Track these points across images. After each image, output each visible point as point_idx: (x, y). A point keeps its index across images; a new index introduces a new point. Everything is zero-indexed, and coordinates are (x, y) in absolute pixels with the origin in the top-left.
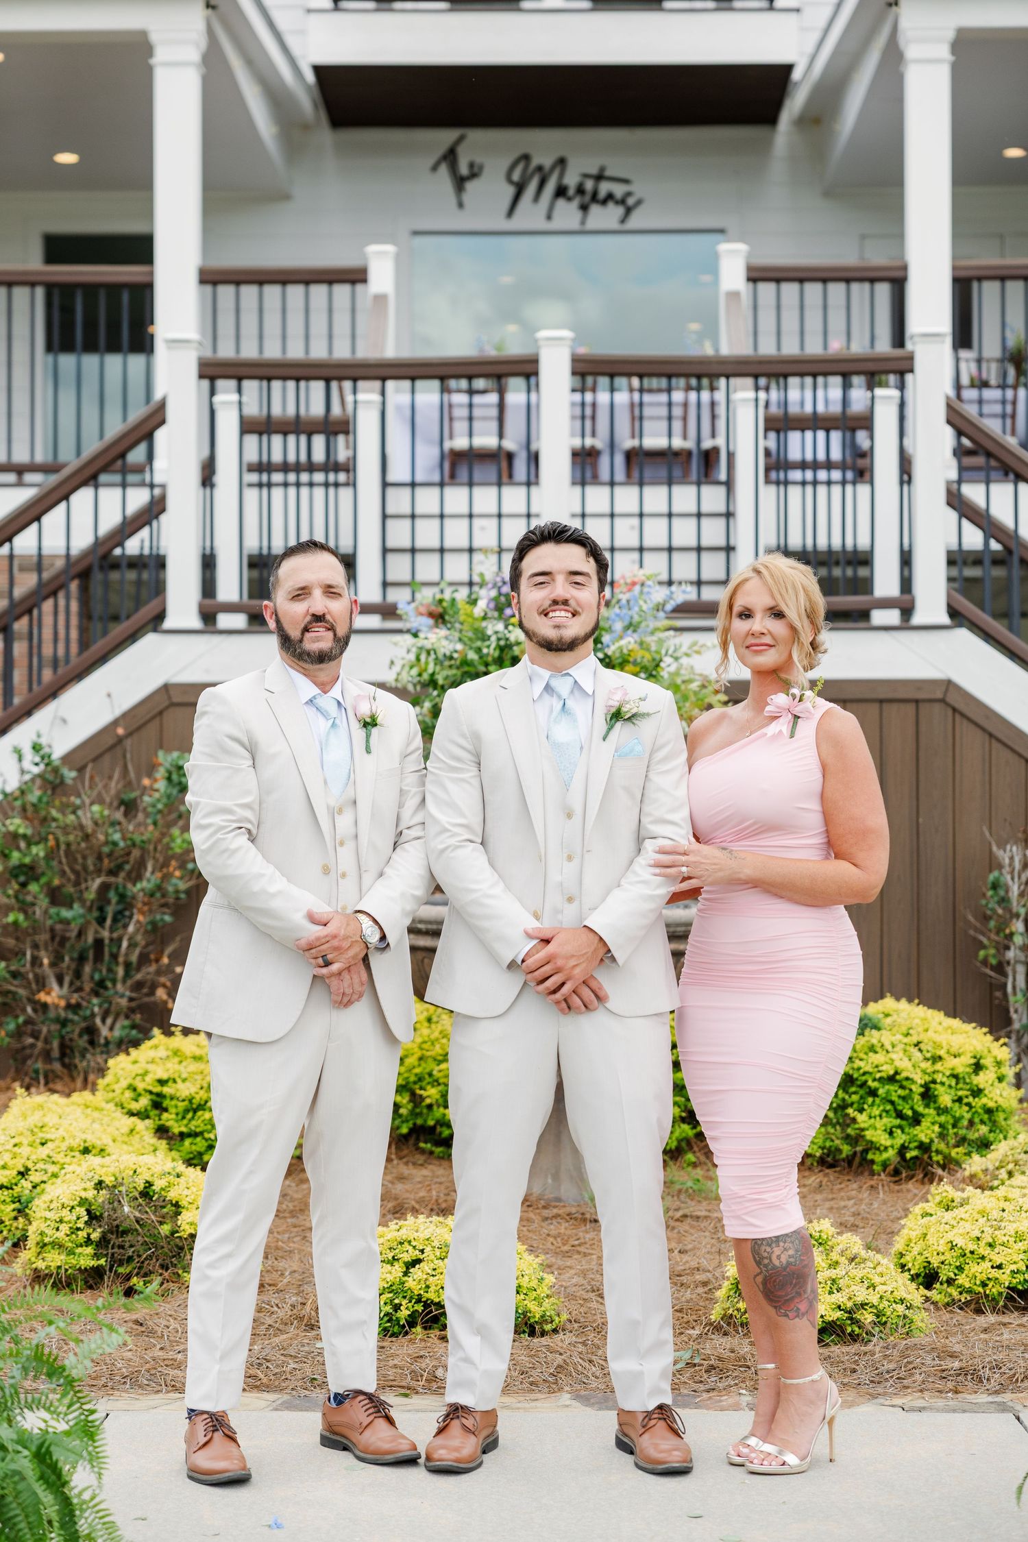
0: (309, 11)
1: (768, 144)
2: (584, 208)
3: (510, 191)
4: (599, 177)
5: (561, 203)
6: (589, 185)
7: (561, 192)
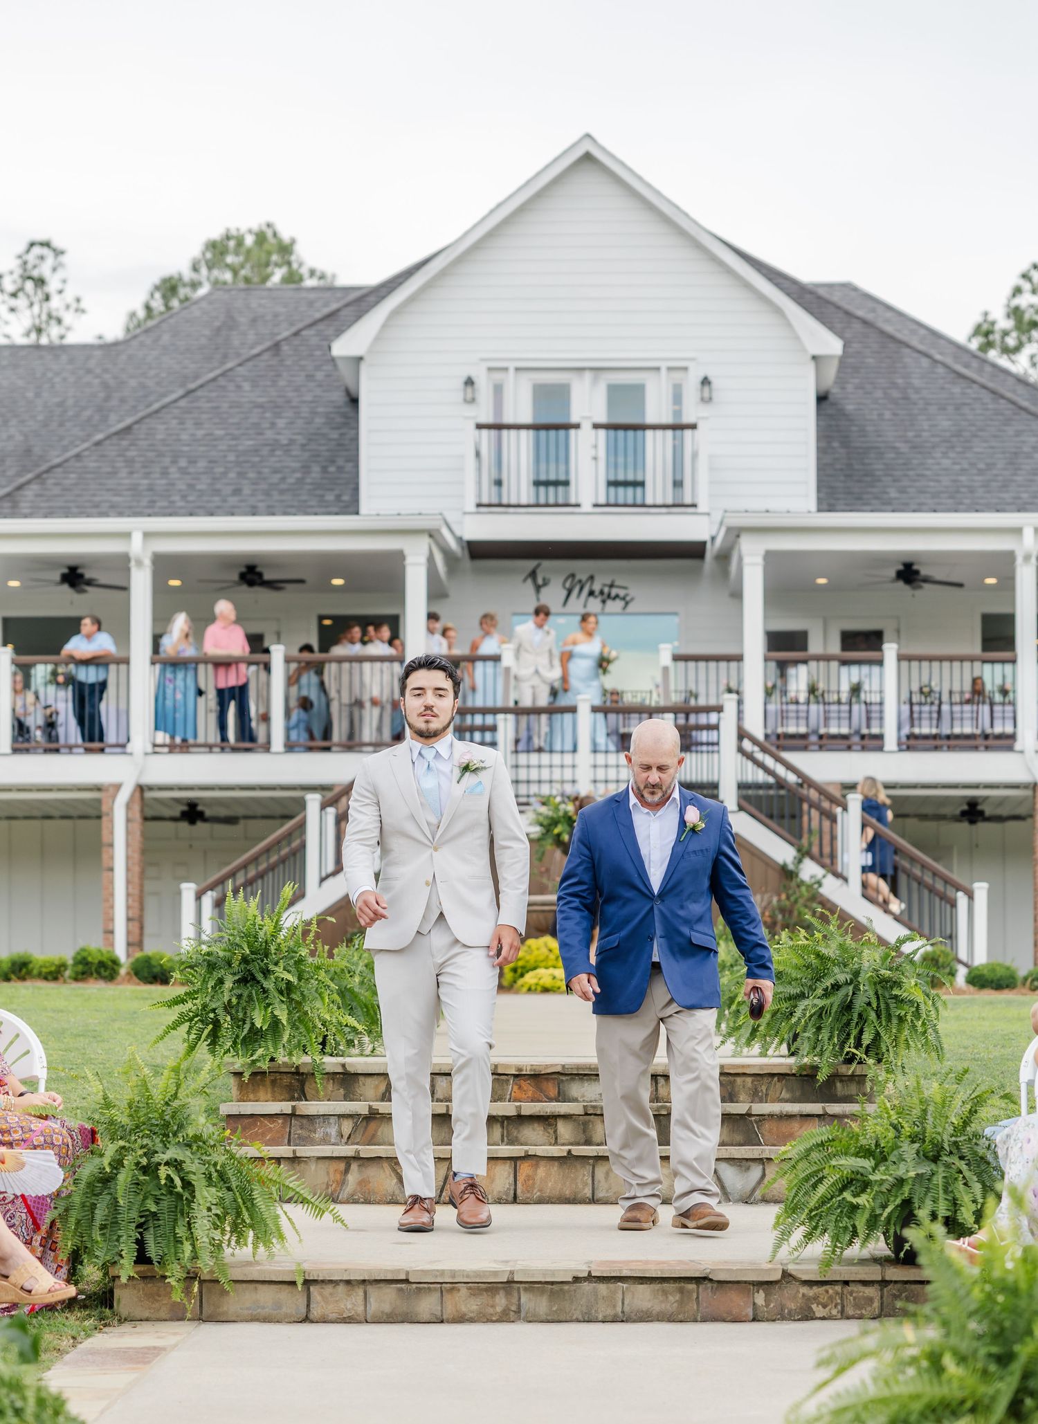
0: (465, 513)
1: (700, 569)
2: (604, 602)
3: (565, 593)
4: (611, 586)
5: (591, 599)
6: (606, 590)
7: (591, 593)
